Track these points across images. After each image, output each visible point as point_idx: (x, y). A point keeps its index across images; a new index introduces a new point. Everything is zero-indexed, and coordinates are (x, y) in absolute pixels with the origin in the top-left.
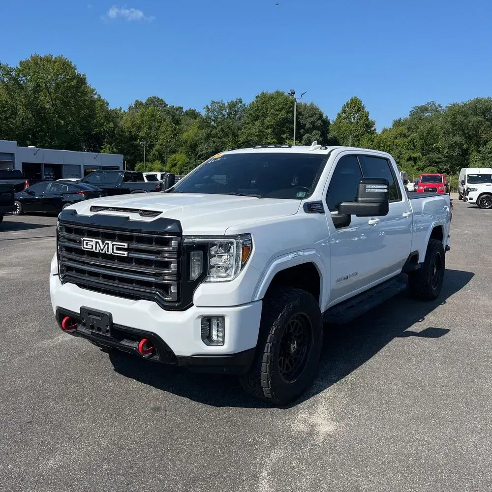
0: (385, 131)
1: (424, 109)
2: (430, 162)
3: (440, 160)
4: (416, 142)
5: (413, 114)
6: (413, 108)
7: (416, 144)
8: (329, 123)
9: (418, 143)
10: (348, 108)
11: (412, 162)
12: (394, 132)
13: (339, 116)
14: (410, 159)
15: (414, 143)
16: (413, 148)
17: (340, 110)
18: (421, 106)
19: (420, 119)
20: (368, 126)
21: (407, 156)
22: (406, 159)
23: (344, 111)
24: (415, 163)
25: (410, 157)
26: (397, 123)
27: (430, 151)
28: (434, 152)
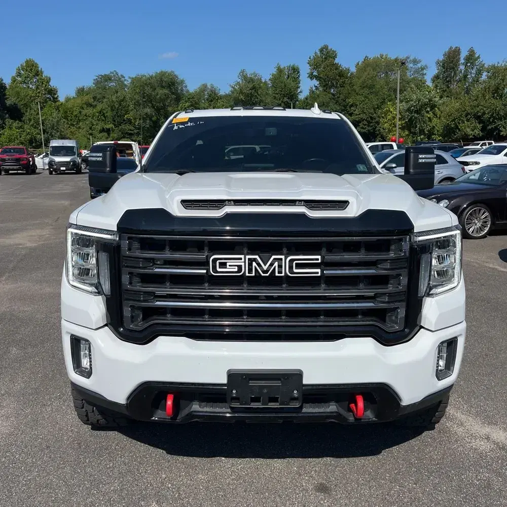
0: (68, 100)
1: (107, 78)
2: (122, 133)
3: (132, 132)
4: (107, 112)
5: (97, 82)
6: (97, 76)
7: (106, 115)
8: (5, 88)
9: (109, 114)
10: (23, 71)
11: (106, 134)
12: (79, 101)
13: (14, 80)
14: (103, 130)
15: (104, 114)
16: (103, 118)
17: (14, 74)
18: (105, 75)
19: (104, 89)
20: (52, 92)
21: (99, 127)
22: (98, 130)
23: (19, 75)
24: (109, 134)
25: (103, 128)
26: (81, 92)
27: (122, 123)
28: (126, 123)
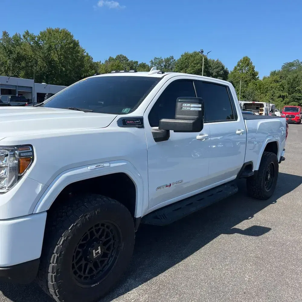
0: (264, 78)
1: (291, 65)
2: (293, 99)
3: (300, 98)
4: (285, 85)
5: (284, 67)
6: (284, 64)
7: (284, 87)
8: (228, 73)
9: (286, 86)
10: (241, 63)
11: (281, 99)
12: (271, 79)
13: (235, 68)
14: (280, 97)
15: (283, 86)
16: (282, 89)
17: (236, 65)
18: (290, 63)
19: (288, 71)
20: (254, 75)
21: (278, 95)
22: (277, 96)
23: (239, 65)
24: (283, 99)
25: (280, 96)
26: (273, 74)
27: (294, 92)
28: (297, 92)
